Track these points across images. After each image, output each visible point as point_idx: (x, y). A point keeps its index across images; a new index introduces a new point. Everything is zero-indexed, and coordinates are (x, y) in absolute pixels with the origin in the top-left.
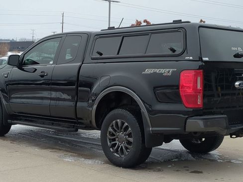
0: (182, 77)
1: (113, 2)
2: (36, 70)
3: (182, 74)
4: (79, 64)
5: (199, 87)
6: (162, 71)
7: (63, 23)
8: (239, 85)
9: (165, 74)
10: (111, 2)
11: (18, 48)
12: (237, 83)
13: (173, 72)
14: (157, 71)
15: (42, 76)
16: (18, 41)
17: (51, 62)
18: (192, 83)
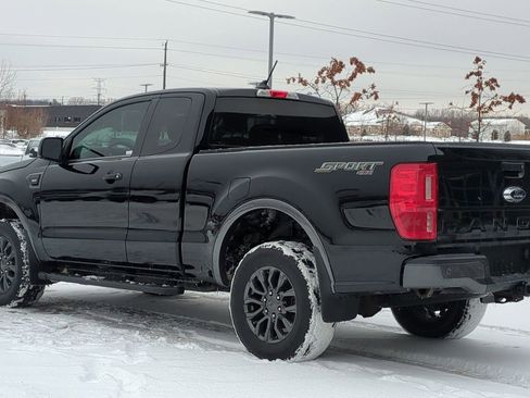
0: (394, 179)
1: (280, 17)
2: (96, 168)
3: (394, 171)
4: (187, 154)
5: (429, 197)
6: (356, 166)
7: (165, 64)
8: (512, 194)
9: (361, 173)
10: (276, 19)
11: (66, 119)
12: (508, 191)
13: (377, 167)
14: (345, 166)
15: (110, 181)
16: (65, 104)
17: (129, 153)
18: (415, 188)
